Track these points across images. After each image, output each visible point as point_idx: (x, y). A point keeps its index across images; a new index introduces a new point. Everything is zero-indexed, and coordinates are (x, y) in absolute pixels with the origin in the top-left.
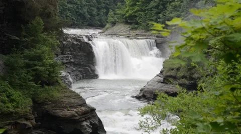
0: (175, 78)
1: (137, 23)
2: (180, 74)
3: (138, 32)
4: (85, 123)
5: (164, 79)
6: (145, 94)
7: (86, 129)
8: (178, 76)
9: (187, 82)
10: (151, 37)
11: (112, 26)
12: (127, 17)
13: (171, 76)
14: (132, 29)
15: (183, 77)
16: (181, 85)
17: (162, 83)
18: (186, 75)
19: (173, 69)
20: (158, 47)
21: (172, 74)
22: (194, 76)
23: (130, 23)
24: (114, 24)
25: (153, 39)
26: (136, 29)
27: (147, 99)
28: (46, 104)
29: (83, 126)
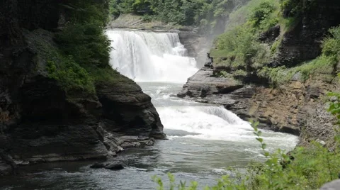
0: (228, 70)
1: (151, 13)
2: (235, 64)
3: (152, 24)
4: (146, 111)
5: (214, 72)
6: (191, 91)
7: (148, 117)
8: (233, 66)
9: (245, 74)
10: (172, 30)
11: (115, 18)
12: (136, 5)
13: (223, 68)
14: (145, 21)
15: (240, 68)
16: (236, 78)
17: (211, 76)
18: (243, 64)
19: (225, 59)
20: (182, 43)
21: (224, 65)
22: (253, 66)
23: (141, 14)
24: (117, 15)
25: (175, 32)
26: (149, 20)
27: (193, 97)
28: (103, 88)
29: (146, 114)
